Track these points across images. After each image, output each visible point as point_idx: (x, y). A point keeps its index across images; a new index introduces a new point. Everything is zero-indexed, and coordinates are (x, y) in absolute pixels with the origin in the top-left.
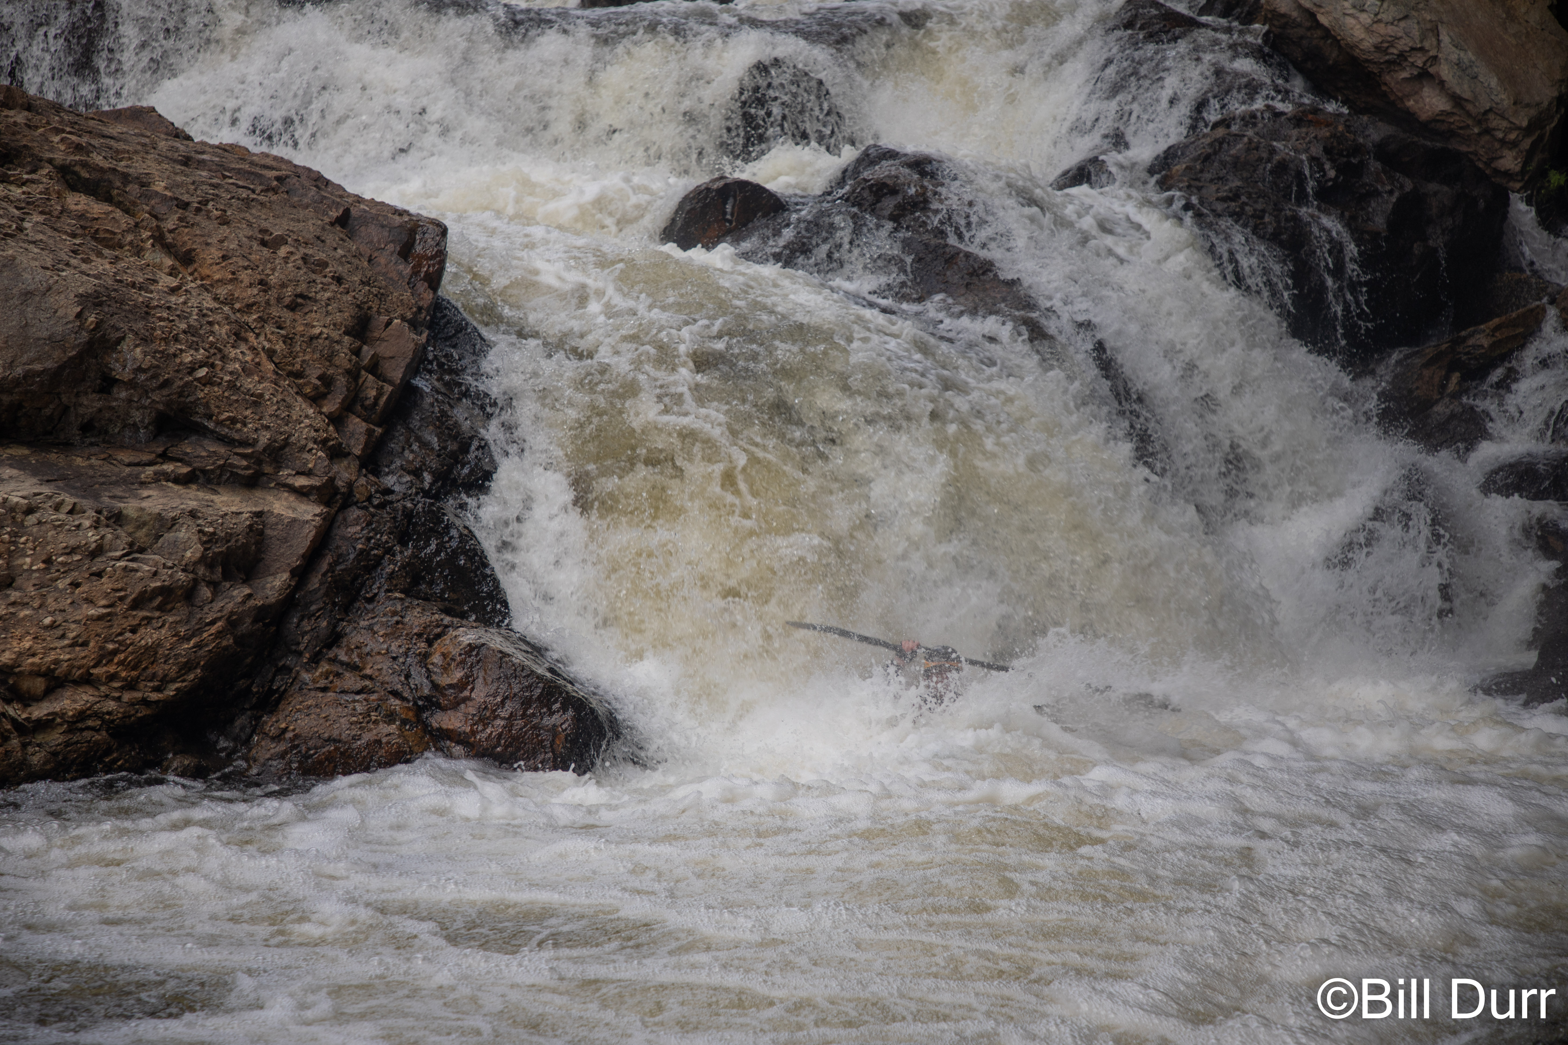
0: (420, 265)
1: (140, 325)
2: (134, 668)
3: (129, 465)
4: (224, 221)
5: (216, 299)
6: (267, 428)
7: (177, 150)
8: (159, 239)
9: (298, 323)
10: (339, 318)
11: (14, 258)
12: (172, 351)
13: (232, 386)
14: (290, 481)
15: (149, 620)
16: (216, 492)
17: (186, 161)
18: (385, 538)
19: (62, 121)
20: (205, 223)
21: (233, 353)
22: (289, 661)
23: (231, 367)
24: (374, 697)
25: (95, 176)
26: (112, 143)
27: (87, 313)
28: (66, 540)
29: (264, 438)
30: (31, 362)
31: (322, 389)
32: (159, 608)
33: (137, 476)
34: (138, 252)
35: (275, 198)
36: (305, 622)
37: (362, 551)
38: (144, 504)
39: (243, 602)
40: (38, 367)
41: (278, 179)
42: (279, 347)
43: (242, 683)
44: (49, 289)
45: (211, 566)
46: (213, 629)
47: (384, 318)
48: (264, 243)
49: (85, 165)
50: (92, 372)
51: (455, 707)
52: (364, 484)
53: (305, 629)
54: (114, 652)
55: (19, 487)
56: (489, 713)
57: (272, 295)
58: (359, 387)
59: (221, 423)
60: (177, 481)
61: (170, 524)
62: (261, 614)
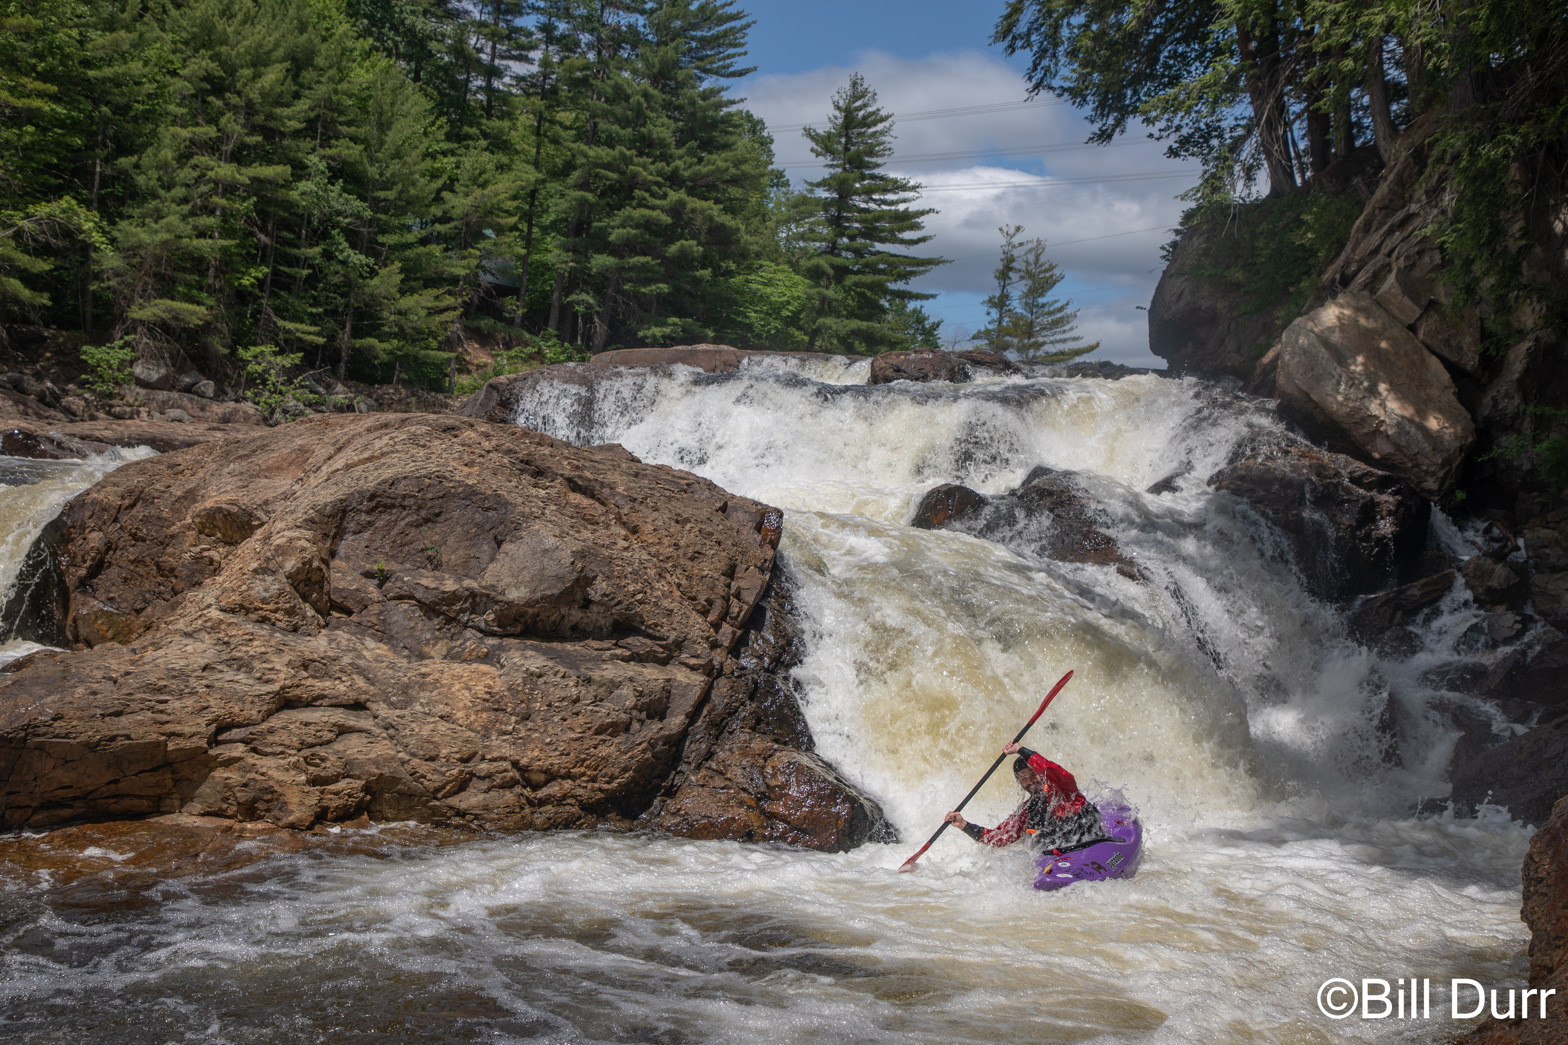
1: (606, 569)
2: (595, 770)
3: (596, 650)
4: (656, 509)
5: (649, 554)
6: (675, 629)
7: (632, 468)
8: (619, 518)
9: (695, 568)
10: (718, 565)
11: (539, 531)
12: (623, 584)
13: (656, 604)
14: (687, 661)
15: (604, 741)
16: (645, 667)
17: (636, 475)
18: (741, 696)
19: (569, 453)
20: (645, 510)
21: (657, 585)
22: (683, 767)
23: (656, 594)
24: (732, 791)
25: (586, 483)
26: (596, 465)
27: (576, 562)
28: (560, 693)
29: (673, 636)
30: (545, 590)
31: (708, 607)
32: (610, 735)
33: (601, 656)
34: (607, 527)
35: (685, 496)
36: (692, 745)
37: (727, 704)
38: (604, 673)
39: (658, 732)
40: (549, 593)
42: (684, 582)
43: (655, 781)
44: (557, 548)
45: (641, 711)
46: (640, 748)
47: (744, 566)
48: (677, 522)
49: (580, 477)
50: (579, 596)
51: (779, 799)
52: (729, 664)
53: (693, 749)
54: (584, 760)
55: (535, 662)
56: (799, 804)
57: (681, 552)
58: (728, 606)
59: (649, 627)
60: (623, 660)
61: (618, 685)
62: (668, 740)
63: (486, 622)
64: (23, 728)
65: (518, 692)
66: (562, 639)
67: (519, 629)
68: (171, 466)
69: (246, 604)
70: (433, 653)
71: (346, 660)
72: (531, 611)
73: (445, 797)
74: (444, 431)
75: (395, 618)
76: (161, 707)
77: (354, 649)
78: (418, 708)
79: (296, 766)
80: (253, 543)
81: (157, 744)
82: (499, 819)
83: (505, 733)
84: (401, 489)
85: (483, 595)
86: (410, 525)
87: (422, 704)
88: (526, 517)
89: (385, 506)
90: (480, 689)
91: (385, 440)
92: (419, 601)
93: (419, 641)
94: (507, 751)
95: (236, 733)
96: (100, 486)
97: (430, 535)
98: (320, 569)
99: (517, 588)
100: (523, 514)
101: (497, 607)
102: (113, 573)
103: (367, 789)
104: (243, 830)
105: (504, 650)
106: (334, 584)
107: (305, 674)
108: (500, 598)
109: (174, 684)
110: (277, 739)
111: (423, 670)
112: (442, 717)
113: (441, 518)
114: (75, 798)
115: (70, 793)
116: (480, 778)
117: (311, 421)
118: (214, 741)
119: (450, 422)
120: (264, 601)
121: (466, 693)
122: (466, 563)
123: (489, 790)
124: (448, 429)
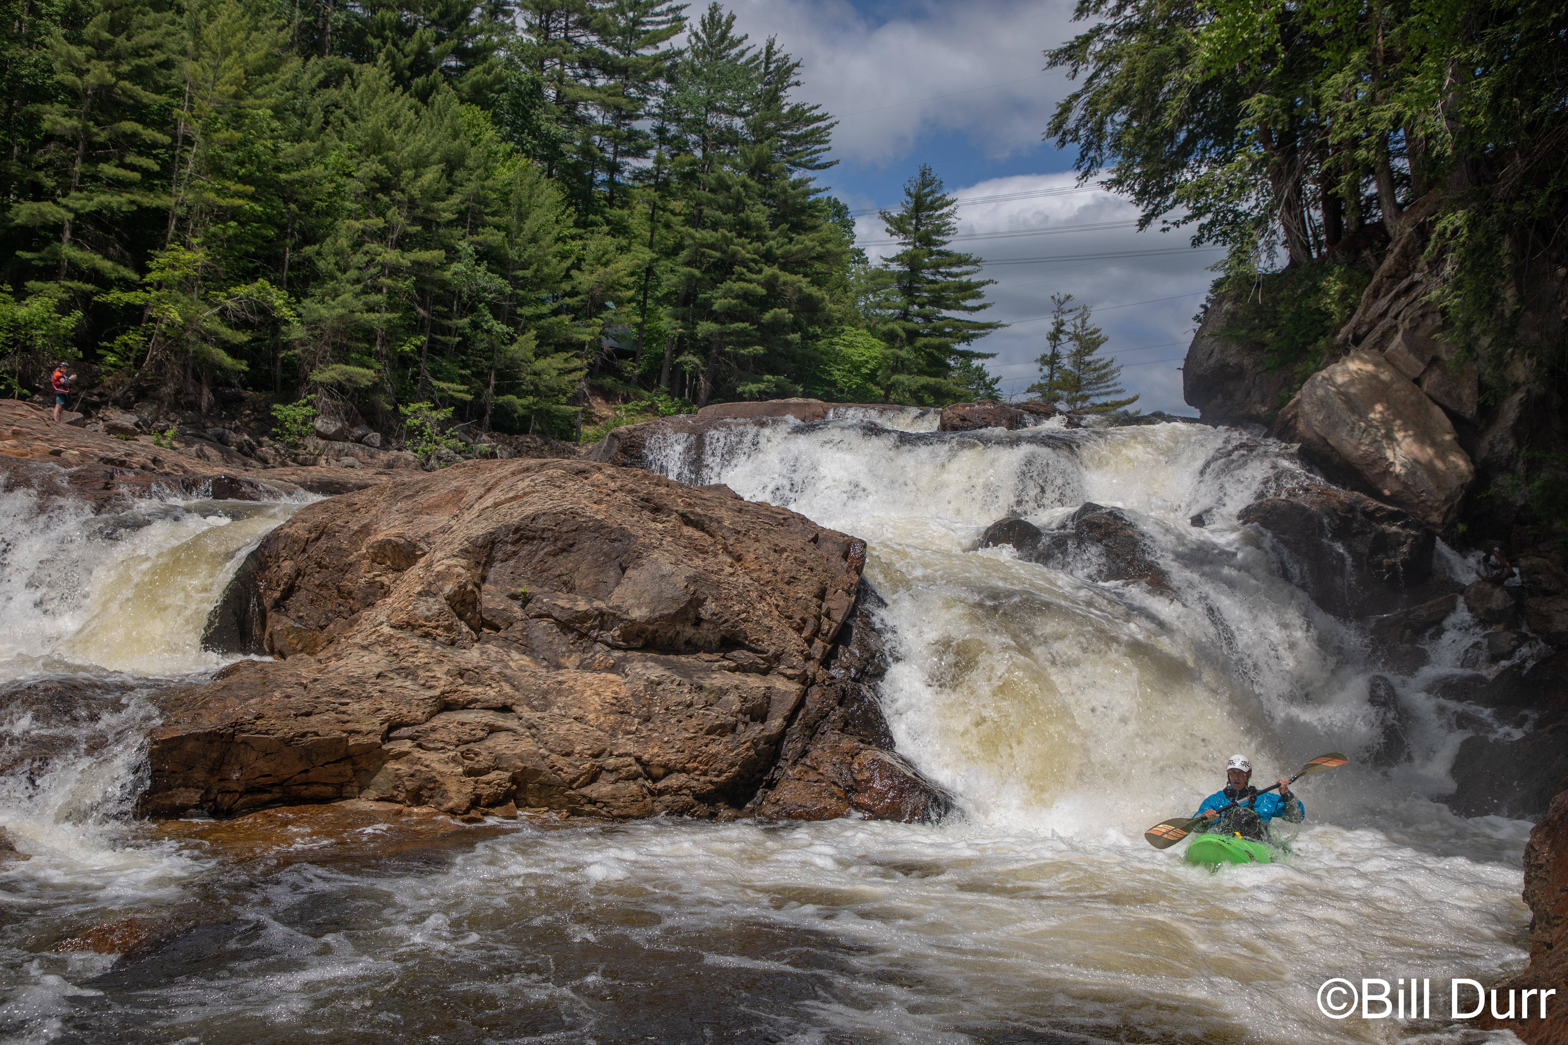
0: (853, 562)
1: (715, 592)
2: (706, 765)
3: (707, 662)
4: (757, 540)
5: (751, 579)
6: (774, 644)
7: (736, 505)
8: (725, 548)
9: (791, 591)
10: (811, 589)
11: (657, 559)
12: (729, 605)
13: (758, 622)
14: (784, 671)
15: (714, 740)
16: (748, 676)
17: (740, 511)
18: (831, 702)
20: (748, 541)
21: (759, 606)
22: (782, 763)
23: (757, 613)
24: (824, 784)
25: (697, 518)
26: (706, 502)
27: (689, 586)
28: (677, 699)
29: (772, 649)
30: (663, 610)
31: (802, 625)
32: (719, 735)
33: (710, 667)
34: (716, 555)
35: (782, 528)
36: (790, 744)
37: (819, 709)
38: (713, 682)
39: (760, 733)
40: (666, 612)
41: (784, 519)
42: (781, 603)
43: (758, 775)
44: (673, 574)
45: (745, 715)
46: (745, 746)
47: (833, 590)
48: (776, 551)
49: (692, 513)
50: (691, 615)
51: (865, 791)
52: (821, 674)
53: (790, 748)
54: (697, 757)
55: (655, 672)
56: (882, 796)
57: (779, 577)
58: (820, 624)
59: (752, 642)
60: (729, 670)
61: (725, 692)
62: (769, 740)
63: (613, 637)
64: (233, 725)
65: (640, 698)
66: (678, 652)
67: (640, 643)
68: (349, 505)
69: (412, 622)
70: (568, 664)
71: (495, 669)
72: (651, 628)
73: (579, 787)
74: (577, 474)
75: (536, 634)
76: (343, 708)
77: (502, 661)
78: (556, 711)
79: (454, 760)
80: (416, 570)
81: (340, 740)
82: (625, 807)
83: (629, 733)
84: (541, 523)
85: (610, 614)
86: (548, 554)
87: (559, 708)
88: (647, 547)
89: (528, 538)
90: (608, 695)
91: (527, 481)
92: (556, 619)
93: (556, 653)
94: (631, 748)
95: (404, 731)
96: (291, 523)
97: (564, 564)
98: (473, 592)
99: (639, 608)
100: (643, 545)
101: (622, 625)
102: (301, 596)
103: (513, 779)
104: (410, 814)
105: (628, 662)
106: (485, 605)
107: (461, 681)
108: (625, 617)
109: (353, 690)
110: (437, 736)
111: (560, 678)
112: (576, 719)
113: (575, 548)
114: (274, 785)
115: (269, 781)
116: (608, 771)
117: (465, 466)
118: (386, 737)
119: (581, 466)
120: (427, 619)
121: (597, 698)
122: (595, 587)
123: (616, 781)
124: (580, 472)
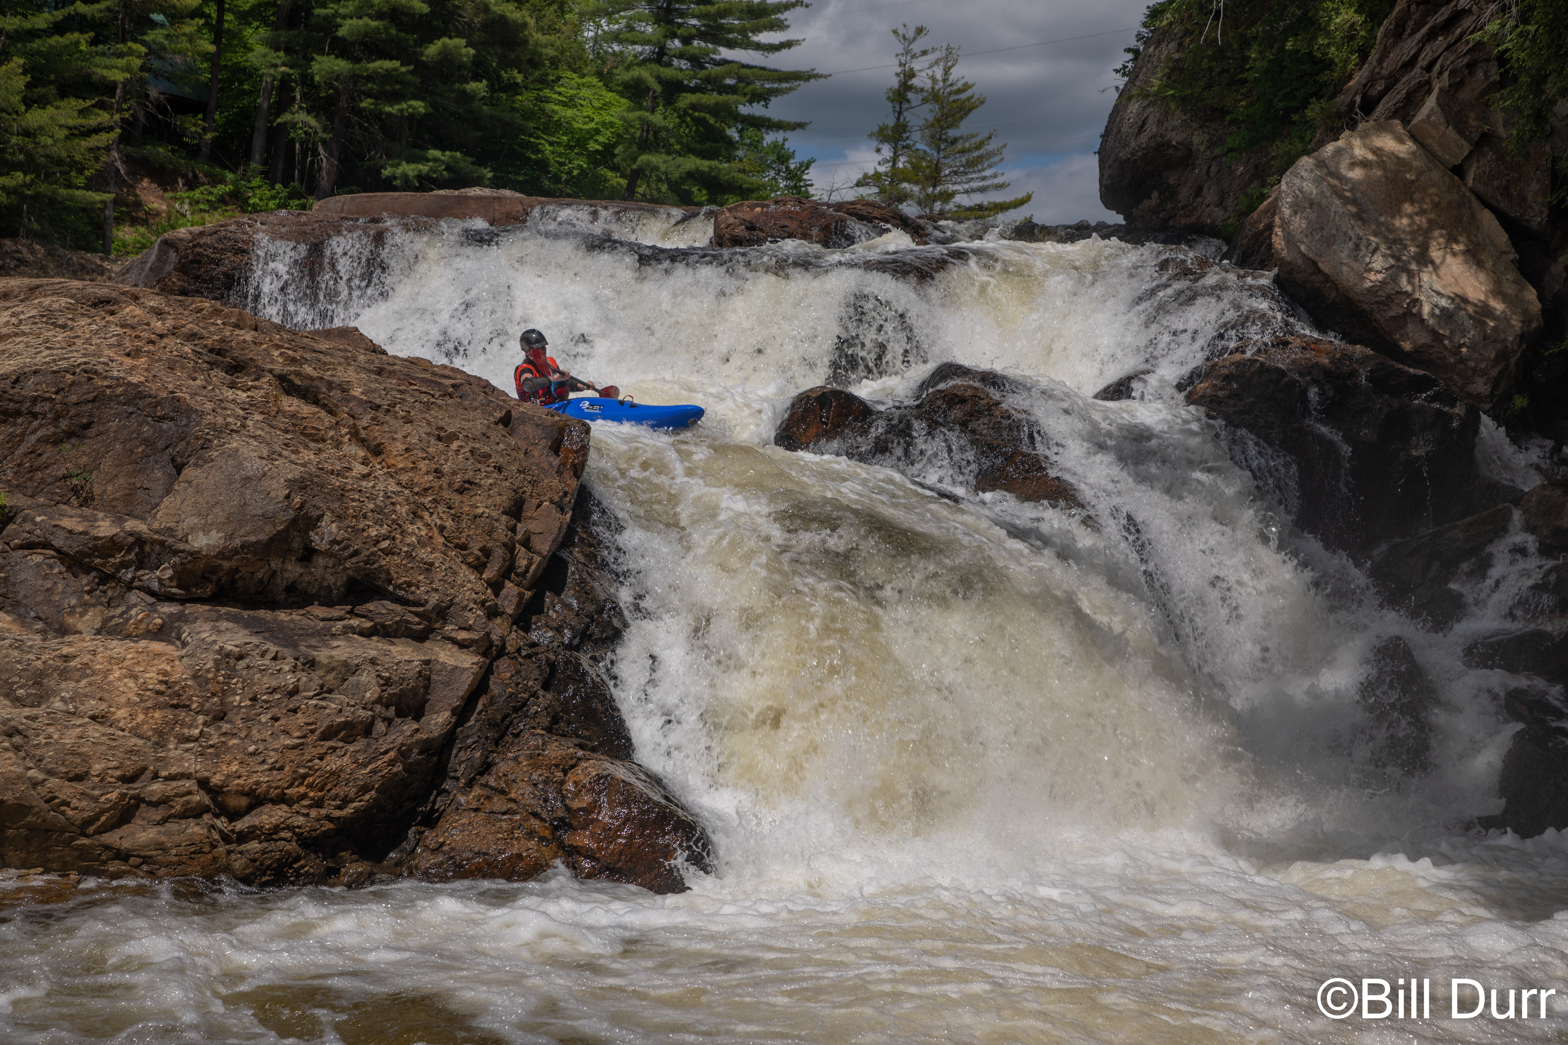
0: (567, 457)
1: (336, 505)
2: (321, 790)
3: (323, 620)
4: (408, 421)
5: (399, 484)
6: (436, 590)
7: (373, 362)
8: (355, 434)
9: (465, 504)
10: (498, 500)
11: (237, 450)
12: (361, 526)
13: (409, 555)
14: (453, 635)
15: (334, 749)
16: (393, 644)
17: (380, 372)
18: (531, 683)
19: (281, 339)
20: (392, 422)
21: (411, 528)
22: (448, 784)
23: (408, 540)
24: (518, 817)
25: (306, 383)
26: (321, 356)
27: (293, 495)
28: (269, 682)
29: (434, 599)
30: (247, 534)
31: (483, 559)
32: (342, 740)
33: (329, 629)
34: (338, 445)
35: (450, 401)
36: (462, 753)
37: (511, 695)
38: (334, 653)
39: (412, 736)
40: (252, 539)
41: (453, 386)
42: (449, 523)
43: (409, 805)
44: (264, 475)
45: (387, 706)
46: (386, 758)
47: (535, 502)
48: (439, 439)
49: (298, 374)
50: (296, 544)
51: (585, 828)
52: (514, 638)
53: (462, 759)
54: (304, 777)
55: (234, 638)
56: (611, 834)
57: (444, 481)
58: (513, 558)
59: (399, 587)
60: (361, 634)
61: (355, 670)
62: (427, 747)
63: (160, 581)
65: (207, 681)
66: (273, 605)
67: (209, 590)
70: (80, 626)
72: (226, 564)
73: (99, 832)
74: (95, 305)
75: (23, 576)
82: (180, 863)
83: (188, 740)
84: (30, 388)
85: (154, 542)
86: (44, 440)
87: (63, 699)
88: (220, 431)
89: (6, 413)
90: (151, 677)
91: (5, 317)
92: (58, 551)
93: (59, 609)
94: (192, 764)
97: (73, 456)
99: (206, 532)
100: (213, 427)
101: (175, 559)
105: (186, 621)
108: (181, 546)
111: (66, 650)
112: (93, 718)
113: (92, 431)
116: (151, 804)
119: (103, 292)
121: (131, 683)
122: (129, 496)
123: (164, 821)
124: (100, 303)
